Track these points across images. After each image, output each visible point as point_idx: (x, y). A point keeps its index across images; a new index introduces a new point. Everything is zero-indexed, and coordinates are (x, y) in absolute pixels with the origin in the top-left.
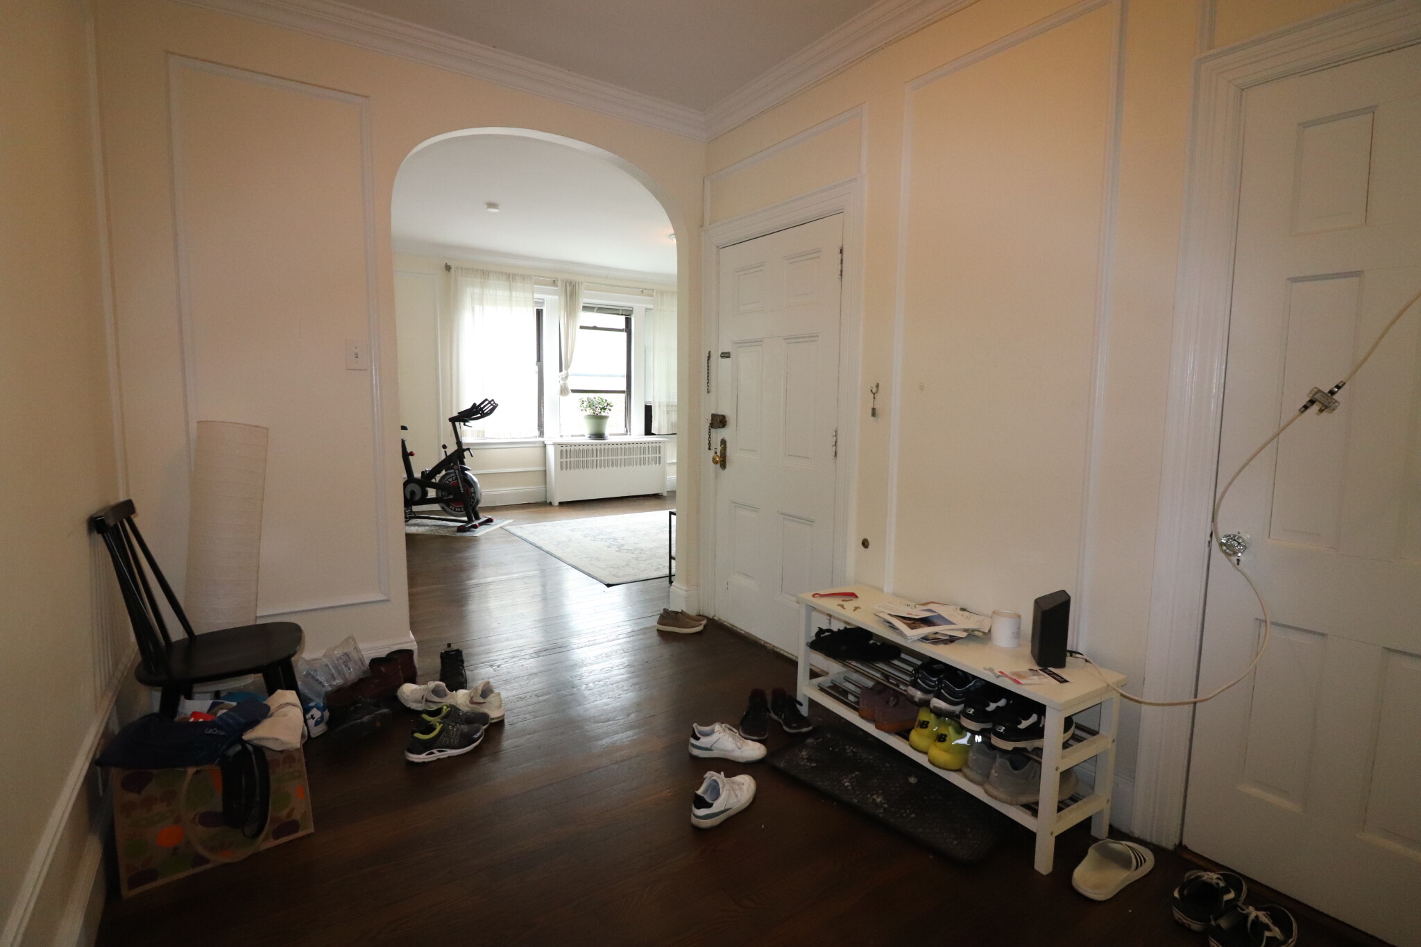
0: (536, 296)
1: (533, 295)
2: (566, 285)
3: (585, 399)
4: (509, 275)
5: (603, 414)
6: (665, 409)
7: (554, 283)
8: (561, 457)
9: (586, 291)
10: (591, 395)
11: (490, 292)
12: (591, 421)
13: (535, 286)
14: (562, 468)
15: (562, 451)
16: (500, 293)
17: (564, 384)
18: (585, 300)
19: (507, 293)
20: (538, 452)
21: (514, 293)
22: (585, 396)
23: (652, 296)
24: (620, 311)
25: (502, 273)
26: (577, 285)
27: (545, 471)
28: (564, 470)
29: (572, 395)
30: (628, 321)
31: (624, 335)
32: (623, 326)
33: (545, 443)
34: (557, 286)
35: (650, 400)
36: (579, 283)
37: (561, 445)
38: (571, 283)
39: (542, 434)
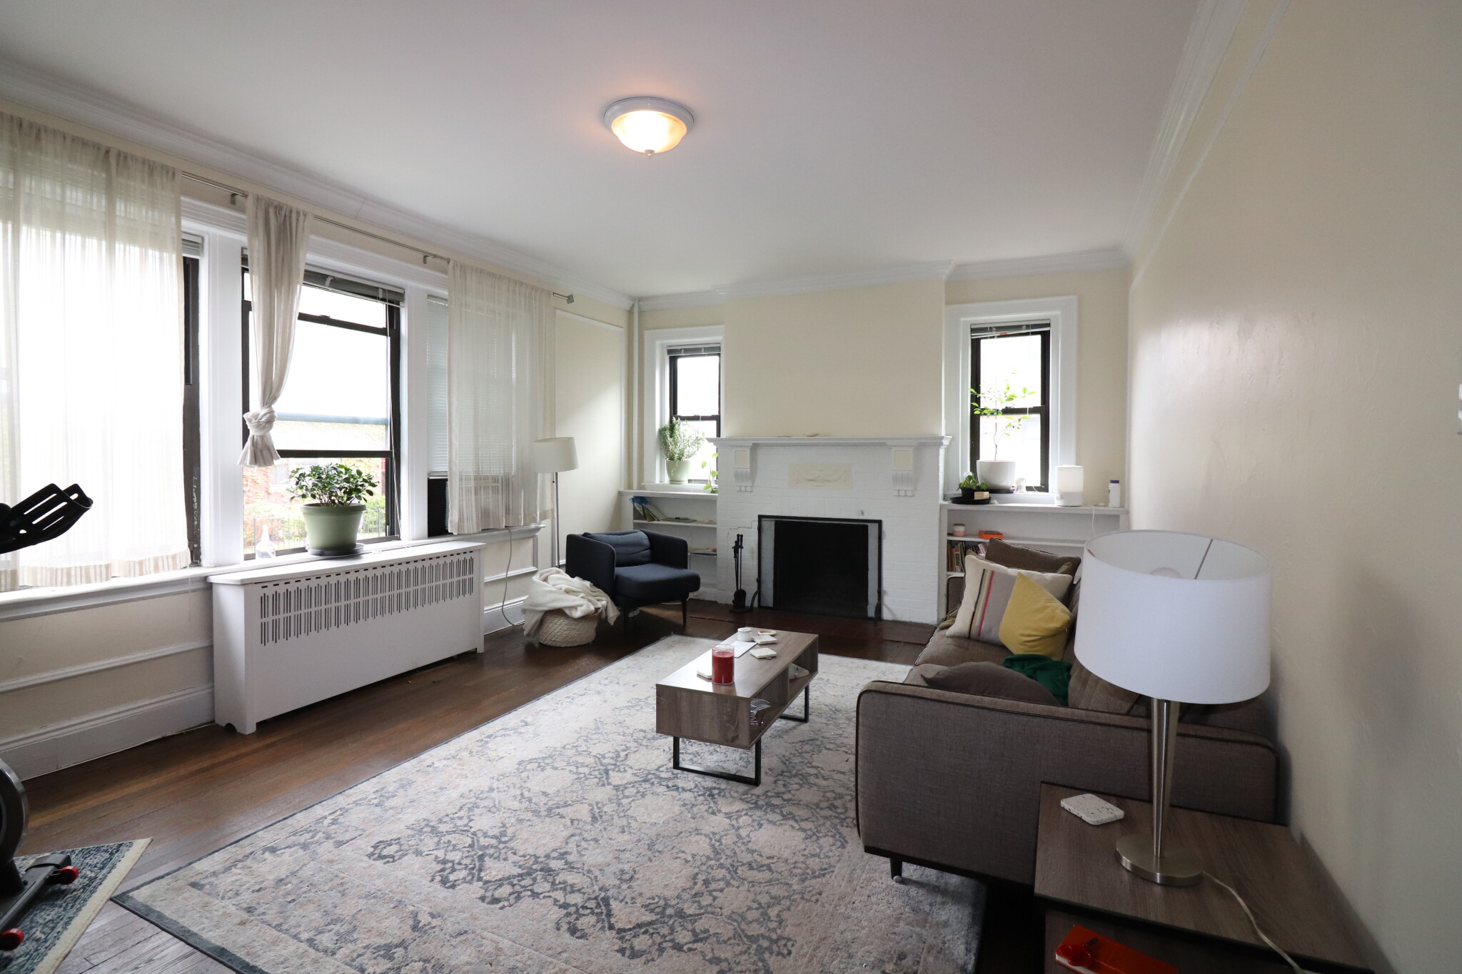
0: (188, 225)
1: (178, 223)
2: (267, 212)
3: (307, 471)
4: (108, 152)
5: (355, 502)
6: (472, 484)
7: (233, 200)
8: (263, 614)
9: (312, 237)
10: (323, 462)
11: (41, 189)
12: (322, 519)
13: (182, 198)
14: (264, 641)
15: (263, 599)
16: (76, 196)
17: (262, 437)
18: (312, 257)
19: (98, 202)
20: (189, 605)
21: (120, 207)
22: (306, 464)
23: (445, 272)
24: (380, 291)
25: (84, 143)
26: (294, 216)
27: (210, 648)
28: (271, 643)
29: (280, 461)
30: (393, 315)
31: (384, 342)
32: (381, 322)
33: (213, 579)
34: (243, 211)
35: (440, 468)
36: (298, 213)
37: (262, 583)
38: (279, 208)
39: (196, 556)
